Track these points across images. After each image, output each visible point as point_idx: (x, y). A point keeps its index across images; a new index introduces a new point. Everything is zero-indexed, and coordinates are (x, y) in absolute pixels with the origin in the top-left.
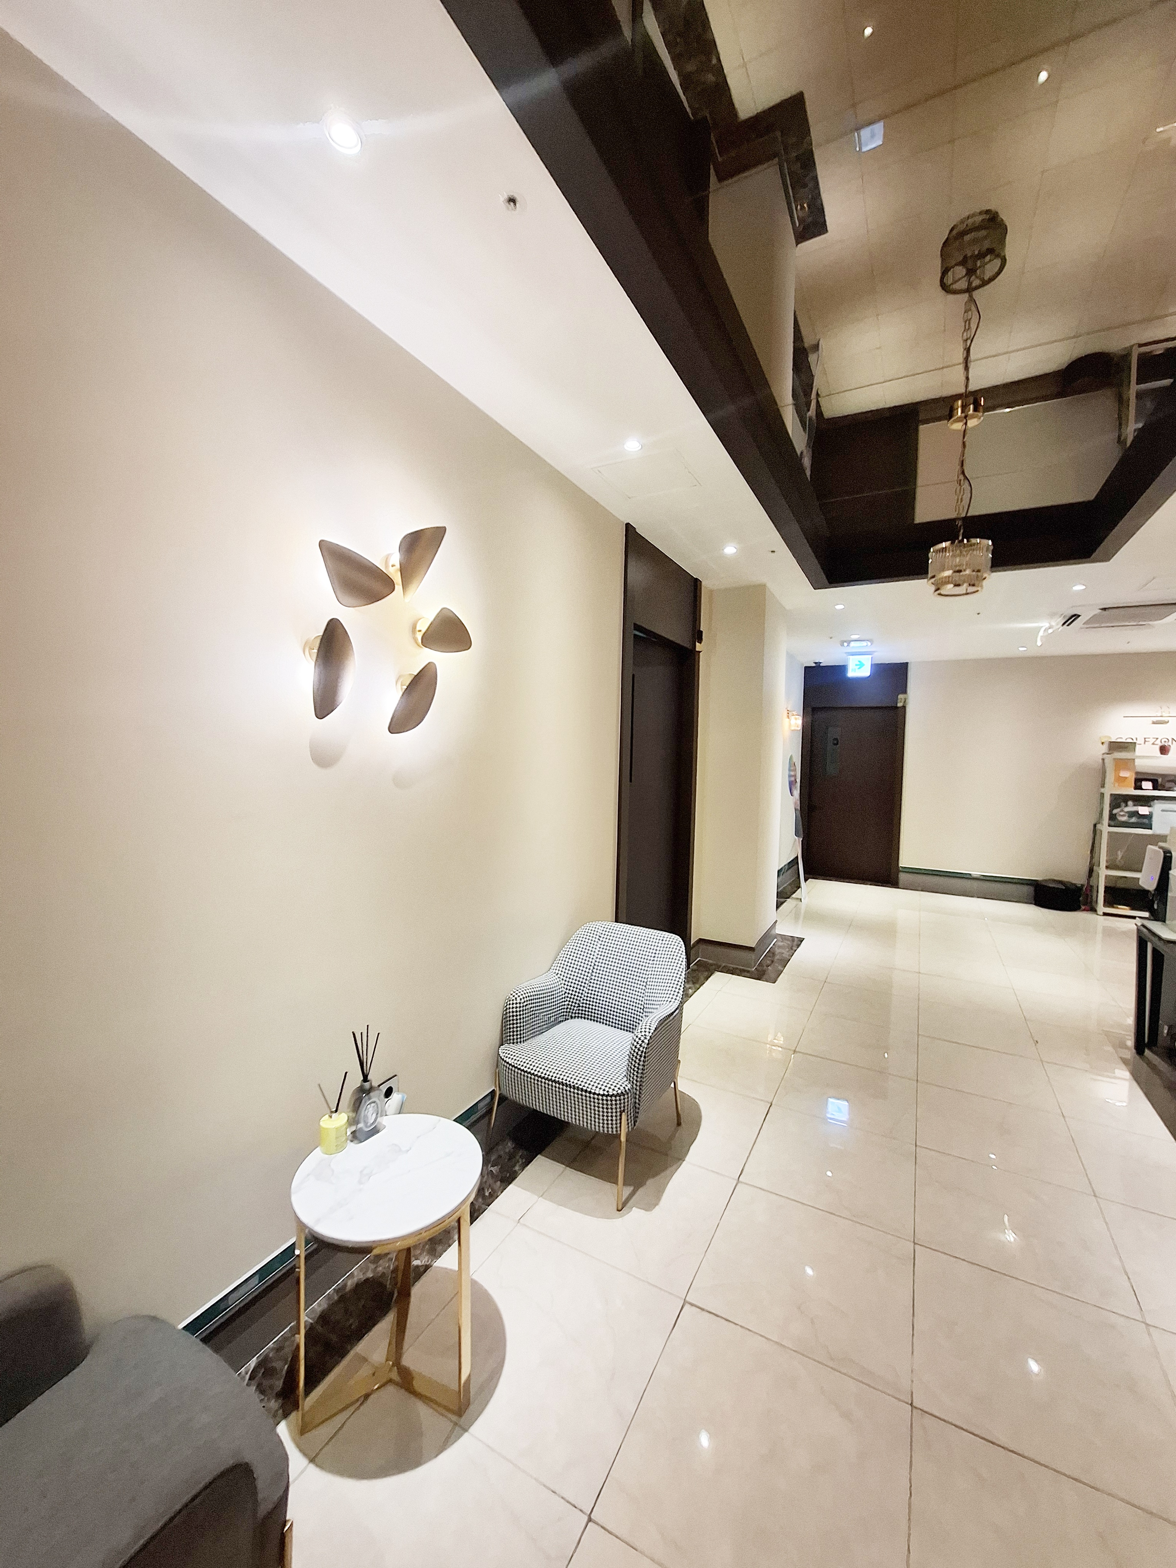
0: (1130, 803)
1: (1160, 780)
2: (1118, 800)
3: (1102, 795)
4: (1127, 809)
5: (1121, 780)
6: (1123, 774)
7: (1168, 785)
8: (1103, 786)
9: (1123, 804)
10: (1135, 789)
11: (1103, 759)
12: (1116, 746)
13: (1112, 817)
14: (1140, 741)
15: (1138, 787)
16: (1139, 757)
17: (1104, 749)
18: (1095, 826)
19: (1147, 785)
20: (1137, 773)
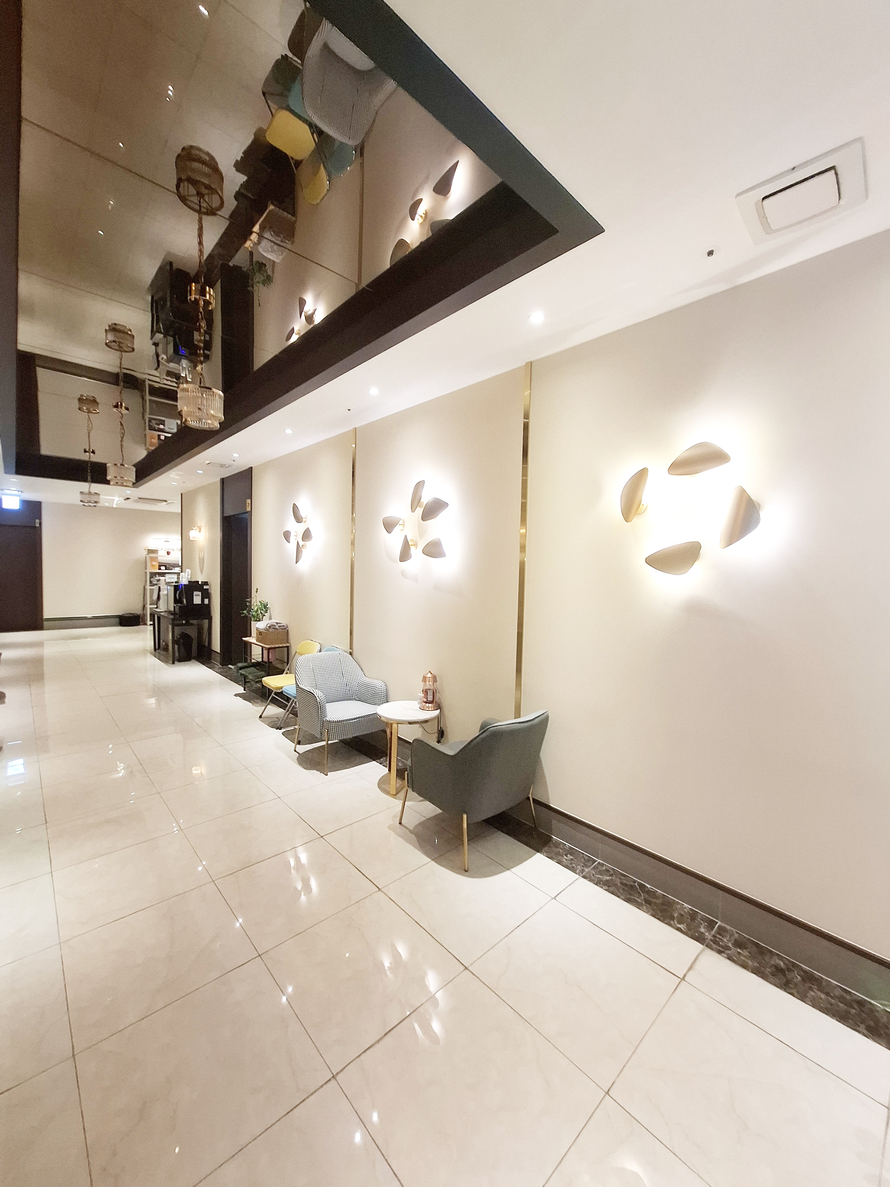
0: (157, 576)
1: (167, 565)
2: (153, 575)
3: (146, 573)
4: (156, 578)
5: (153, 566)
6: (154, 563)
7: (170, 568)
8: (146, 569)
9: (154, 576)
10: (159, 569)
11: (146, 557)
12: (150, 551)
13: (151, 582)
14: (160, 549)
15: (160, 569)
16: (160, 556)
17: (146, 552)
18: (144, 586)
19: (163, 568)
20: (159, 563)
